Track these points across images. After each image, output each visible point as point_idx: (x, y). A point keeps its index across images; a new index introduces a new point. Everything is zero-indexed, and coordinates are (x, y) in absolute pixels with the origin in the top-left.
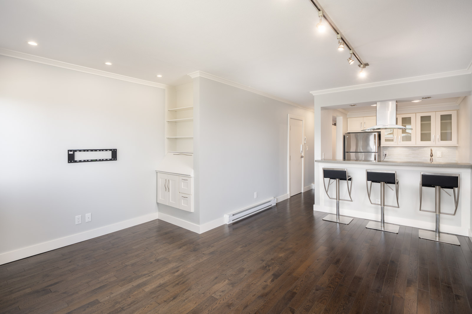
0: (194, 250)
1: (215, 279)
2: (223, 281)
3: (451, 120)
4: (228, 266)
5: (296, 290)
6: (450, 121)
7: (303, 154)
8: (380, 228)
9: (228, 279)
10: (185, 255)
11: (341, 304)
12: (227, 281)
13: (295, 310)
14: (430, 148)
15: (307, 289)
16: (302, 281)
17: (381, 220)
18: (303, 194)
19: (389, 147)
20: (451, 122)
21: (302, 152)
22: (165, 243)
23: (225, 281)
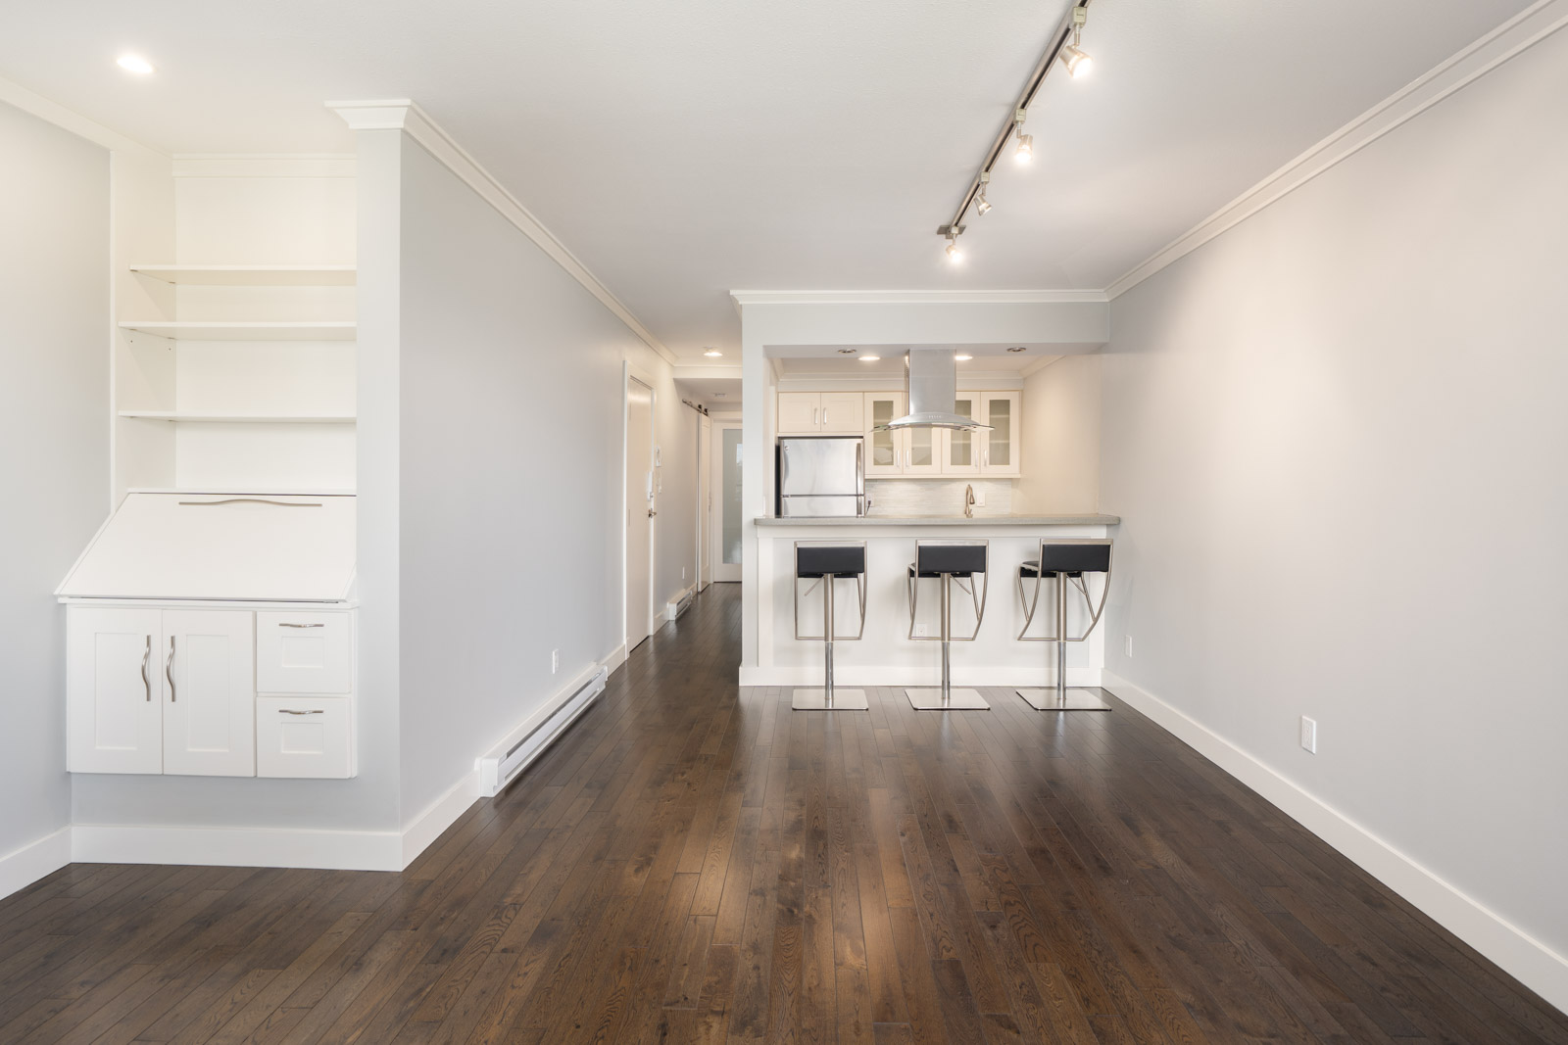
0: (445, 951)
1: (665, 1034)
2: (702, 1029)
3: (1008, 413)
4: (664, 962)
5: (949, 951)
6: (1006, 416)
7: (652, 506)
8: (940, 701)
9: (716, 1013)
10: (421, 990)
11: (1082, 942)
12: (716, 1024)
13: (1009, 1014)
14: (969, 483)
15: (967, 933)
16: (931, 915)
17: (943, 682)
18: (651, 639)
19: (876, 480)
20: (1008, 419)
21: (651, 497)
22: (246, 972)
23: (709, 1027)
